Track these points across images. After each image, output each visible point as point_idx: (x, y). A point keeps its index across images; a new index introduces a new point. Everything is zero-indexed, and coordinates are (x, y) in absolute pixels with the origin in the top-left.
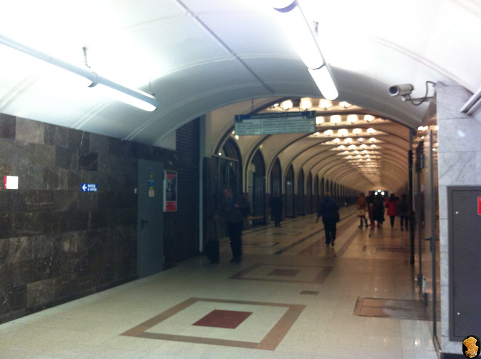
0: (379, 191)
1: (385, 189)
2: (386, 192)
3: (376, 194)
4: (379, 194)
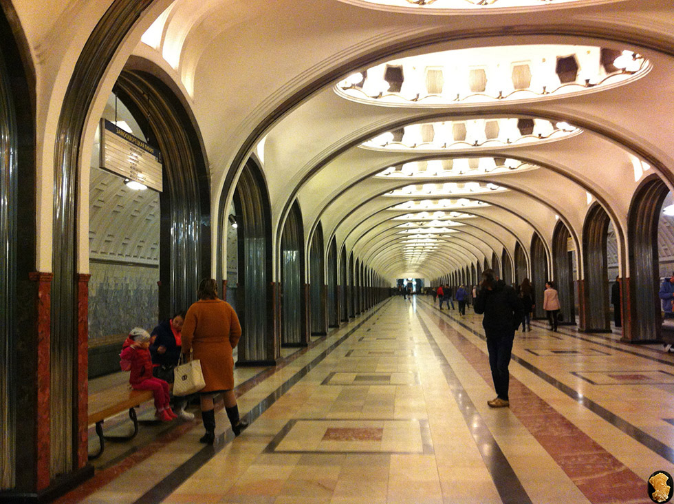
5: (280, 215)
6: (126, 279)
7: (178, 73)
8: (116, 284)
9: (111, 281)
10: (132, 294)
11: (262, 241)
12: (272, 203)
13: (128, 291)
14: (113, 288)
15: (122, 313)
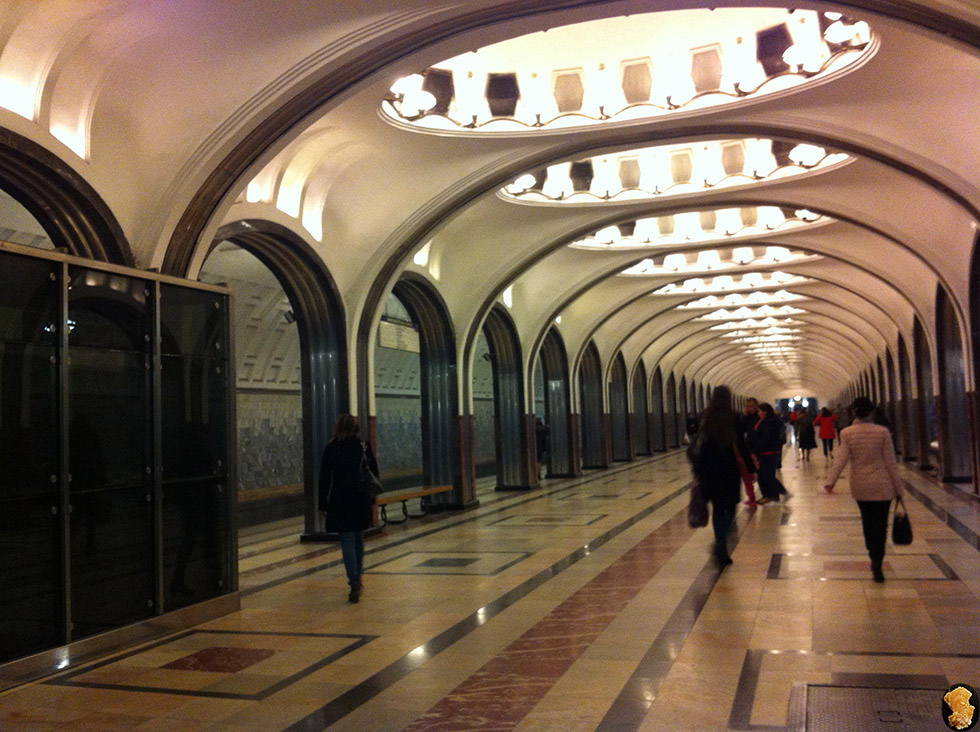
0: (798, 399)
1: (811, 394)
2: (812, 401)
3: (791, 405)
4: (798, 406)
5: (531, 350)
6: (399, 412)
7: (427, 268)
8: (390, 418)
9: (385, 415)
10: (406, 427)
11: (514, 375)
12: (522, 341)
13: (401, 425)
14: (386, 422)
15: (397, 448)
